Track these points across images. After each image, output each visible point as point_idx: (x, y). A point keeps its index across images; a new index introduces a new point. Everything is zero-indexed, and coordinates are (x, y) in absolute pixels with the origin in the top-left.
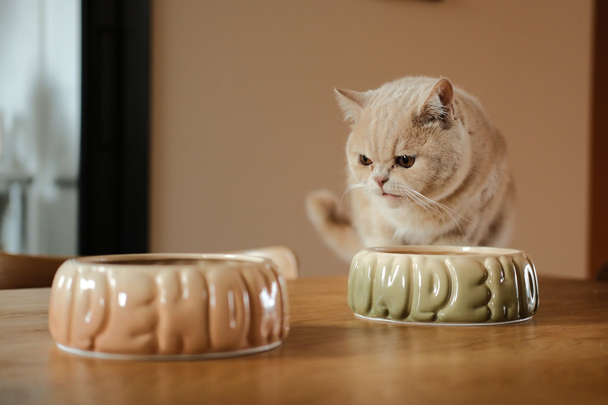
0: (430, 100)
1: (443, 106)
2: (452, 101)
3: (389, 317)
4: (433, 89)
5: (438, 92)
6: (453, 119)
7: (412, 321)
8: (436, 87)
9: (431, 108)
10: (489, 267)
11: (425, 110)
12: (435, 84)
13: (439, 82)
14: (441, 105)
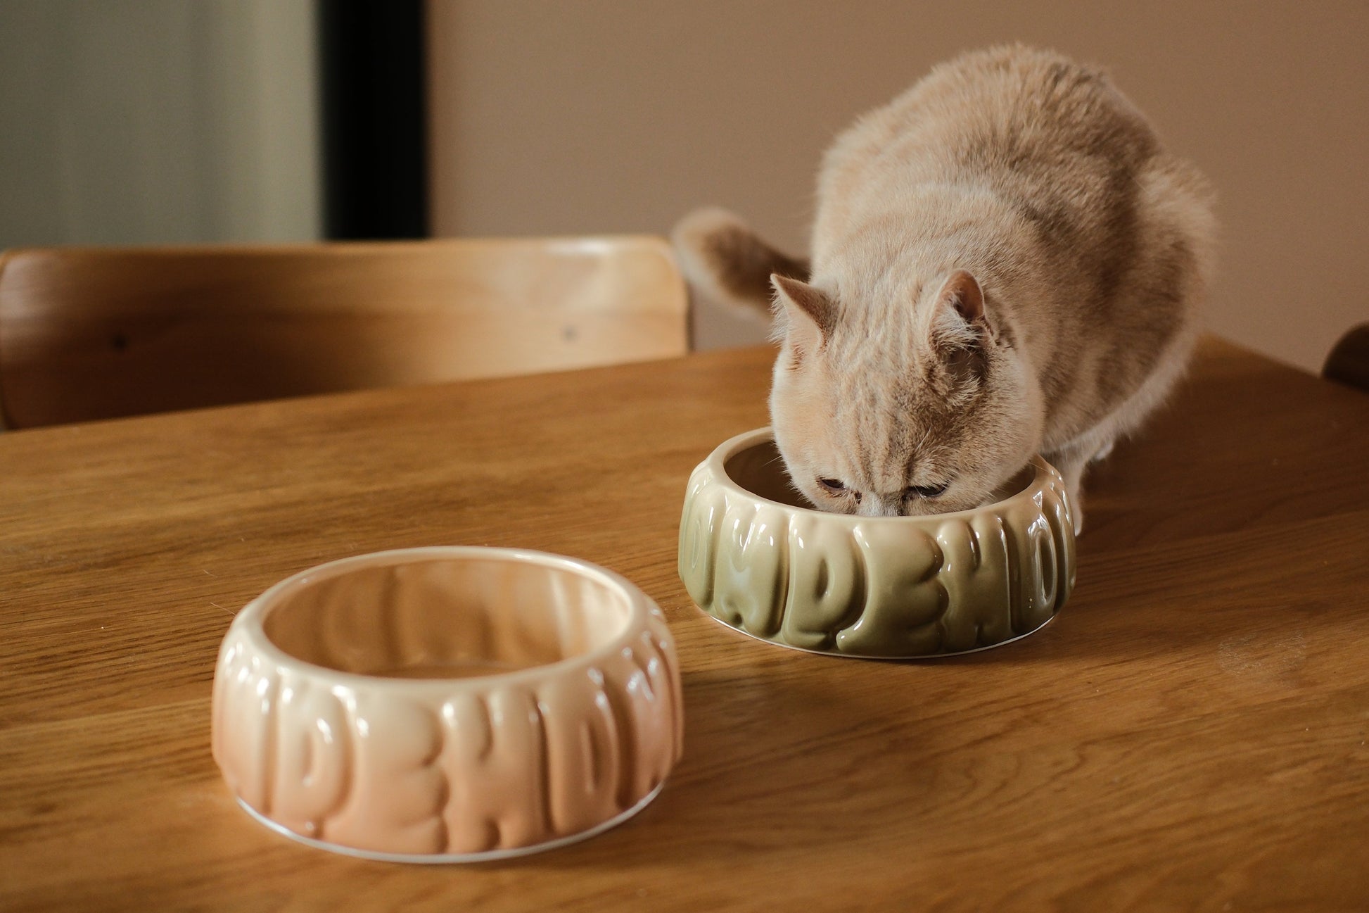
0: (940, 319)
1: (969, 326)
2: (982, 311)
3: (743, 627)
4: (940, 297)
5: (950, 300)
6: (994, 345)
7: (784, 642)
8: (944, 293)
9: (947, 333)
10: (946, 543)
11: (937, 341)
12: (941, 287)
13: (949, 281)
14: (964, 325)
